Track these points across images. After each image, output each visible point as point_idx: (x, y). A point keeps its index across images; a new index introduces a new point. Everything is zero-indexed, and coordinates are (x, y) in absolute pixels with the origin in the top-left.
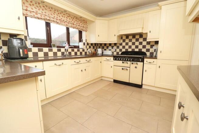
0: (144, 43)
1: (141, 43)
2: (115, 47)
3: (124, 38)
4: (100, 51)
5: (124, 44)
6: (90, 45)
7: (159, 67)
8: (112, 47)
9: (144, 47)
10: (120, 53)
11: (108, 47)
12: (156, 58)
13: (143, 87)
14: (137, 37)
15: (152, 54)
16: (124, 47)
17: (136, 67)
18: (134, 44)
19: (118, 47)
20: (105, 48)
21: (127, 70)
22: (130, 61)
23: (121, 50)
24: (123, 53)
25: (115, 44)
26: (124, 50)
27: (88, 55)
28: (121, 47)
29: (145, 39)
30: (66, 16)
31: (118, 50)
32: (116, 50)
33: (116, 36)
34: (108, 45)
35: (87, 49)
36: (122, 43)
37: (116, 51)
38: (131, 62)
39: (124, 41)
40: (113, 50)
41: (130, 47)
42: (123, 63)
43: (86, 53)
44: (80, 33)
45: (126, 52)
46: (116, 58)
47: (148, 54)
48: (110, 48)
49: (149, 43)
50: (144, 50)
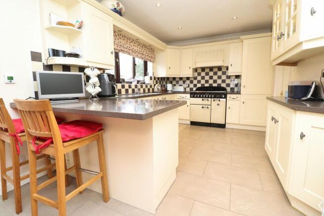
0: (224, 77)
1: (220, 77)
2: (188, 82)
3: (199, 71)
4: (169, 87)
5: (199, 78)
6: (157, 79)
7: (243, 103)
8: (184, 82)
9: (224, 81)
10: (195, 89)
11: (177, 82)
12: (239, 93)
13: (227, 126)
14: (215, 70)
15: (232, 89)
16: (199, 82)
17: (218, 105)
18: (211, 78)
19: (191, 82)
20: (174, 83)
21: (208, 108)
22: (211, 98)
23: (195, 86)
24: (198, 89)
25: (188, 78)
26: (199, 85)
27: (156, 92)
28: (195, 82)
29: (224, 73)
30: (136, 45)
31: (192, 86)
32: (189, 85)
33: (191, 69)
34: (178, 80)
35: (155, 85)
36: (196, 77)
37: (189, 87)
38: (213, 99)
39: (199, 74)
40: (185, 85)
41: (207, 82)
42: (203, 100)
43: (153, 89)
44: (146, 64)
45: (203, 88)
46: (193, 95)
47: (228, 89)
48: (181, 82)
49: (229, 77)
50: (224, 85)
